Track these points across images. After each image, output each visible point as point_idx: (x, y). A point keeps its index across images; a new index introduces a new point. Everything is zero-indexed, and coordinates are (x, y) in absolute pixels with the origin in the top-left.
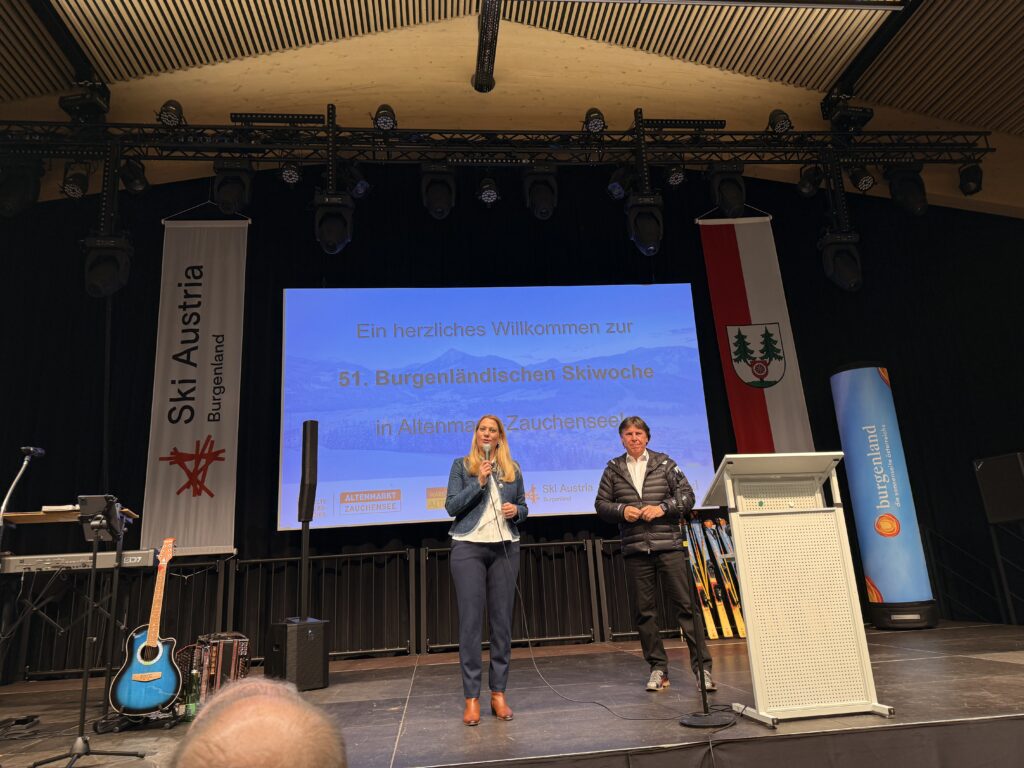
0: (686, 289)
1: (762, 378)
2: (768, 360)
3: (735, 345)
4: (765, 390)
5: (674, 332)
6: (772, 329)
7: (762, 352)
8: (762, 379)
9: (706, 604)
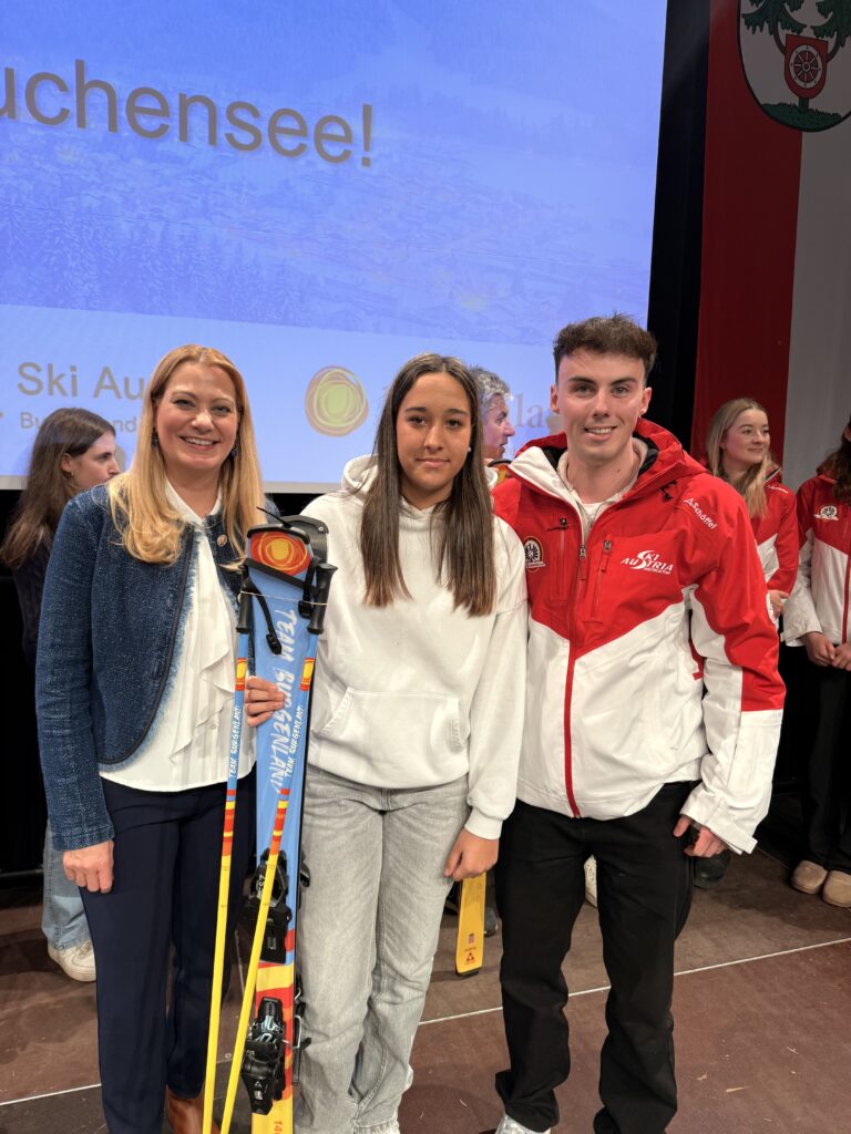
1: (805, 96)
2: (832, 42)
4: (805, 135)
7: (822, 8)
8: (804, 101)
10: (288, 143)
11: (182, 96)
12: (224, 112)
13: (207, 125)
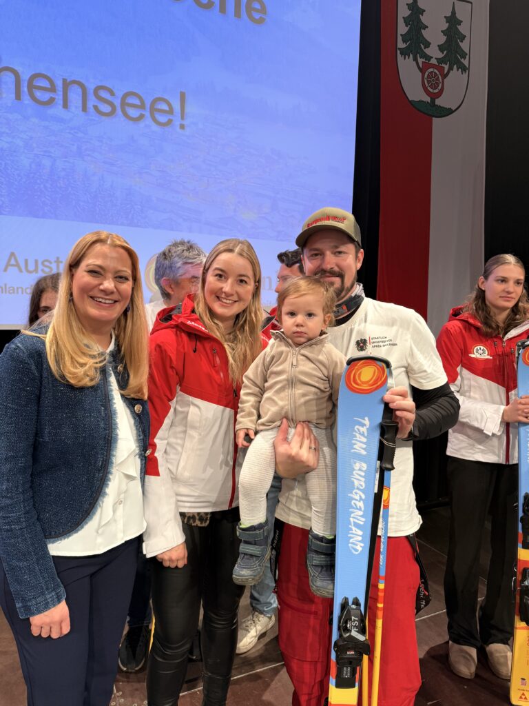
1: (434, 97)
2: (446, 67)
4: (433, 118)
6: (462, 11)
7: (441, 48)
8: (433, 100)
10: (133, 113)
11: (64, 80)
12: (92, 91)
13: (81, 98)
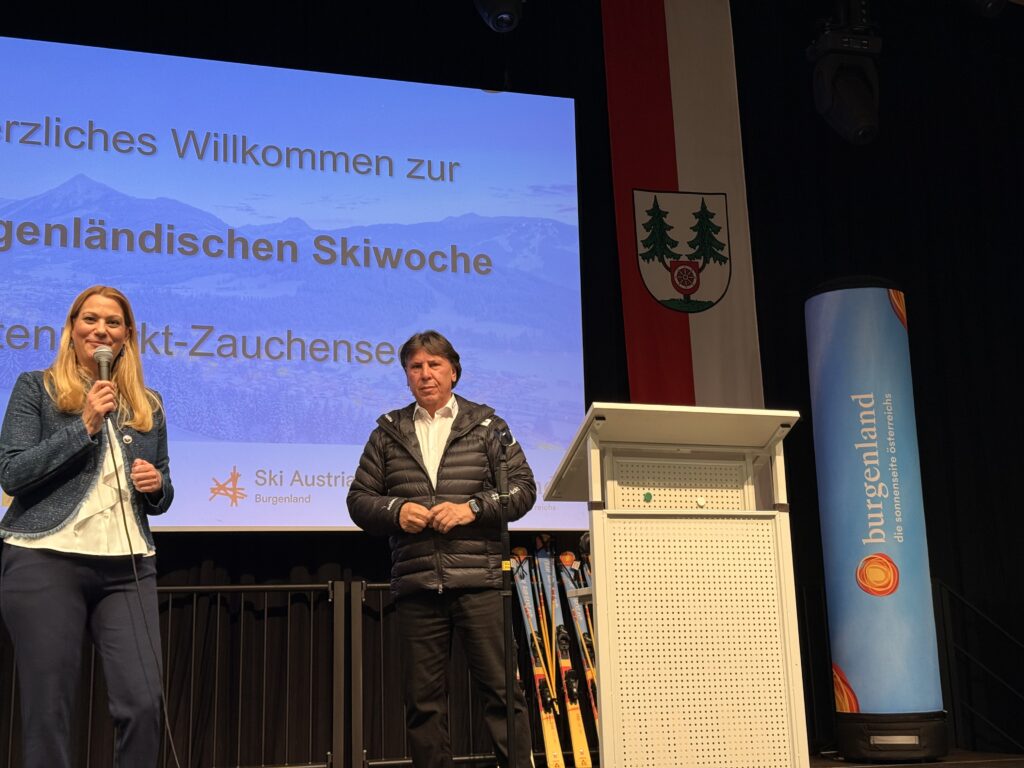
0: (563, 110)
1: (687, 294)
2: (701, 262)
3: (647, 227)
4: (690, 315)
5: (537, 190)
6: (714, 205)
7: (692, 244)
8: (687, 296)
9: (548, 707)
10: (385, 358)
11: (335, 341)
12: (354, 347)
13: (346, 353)
